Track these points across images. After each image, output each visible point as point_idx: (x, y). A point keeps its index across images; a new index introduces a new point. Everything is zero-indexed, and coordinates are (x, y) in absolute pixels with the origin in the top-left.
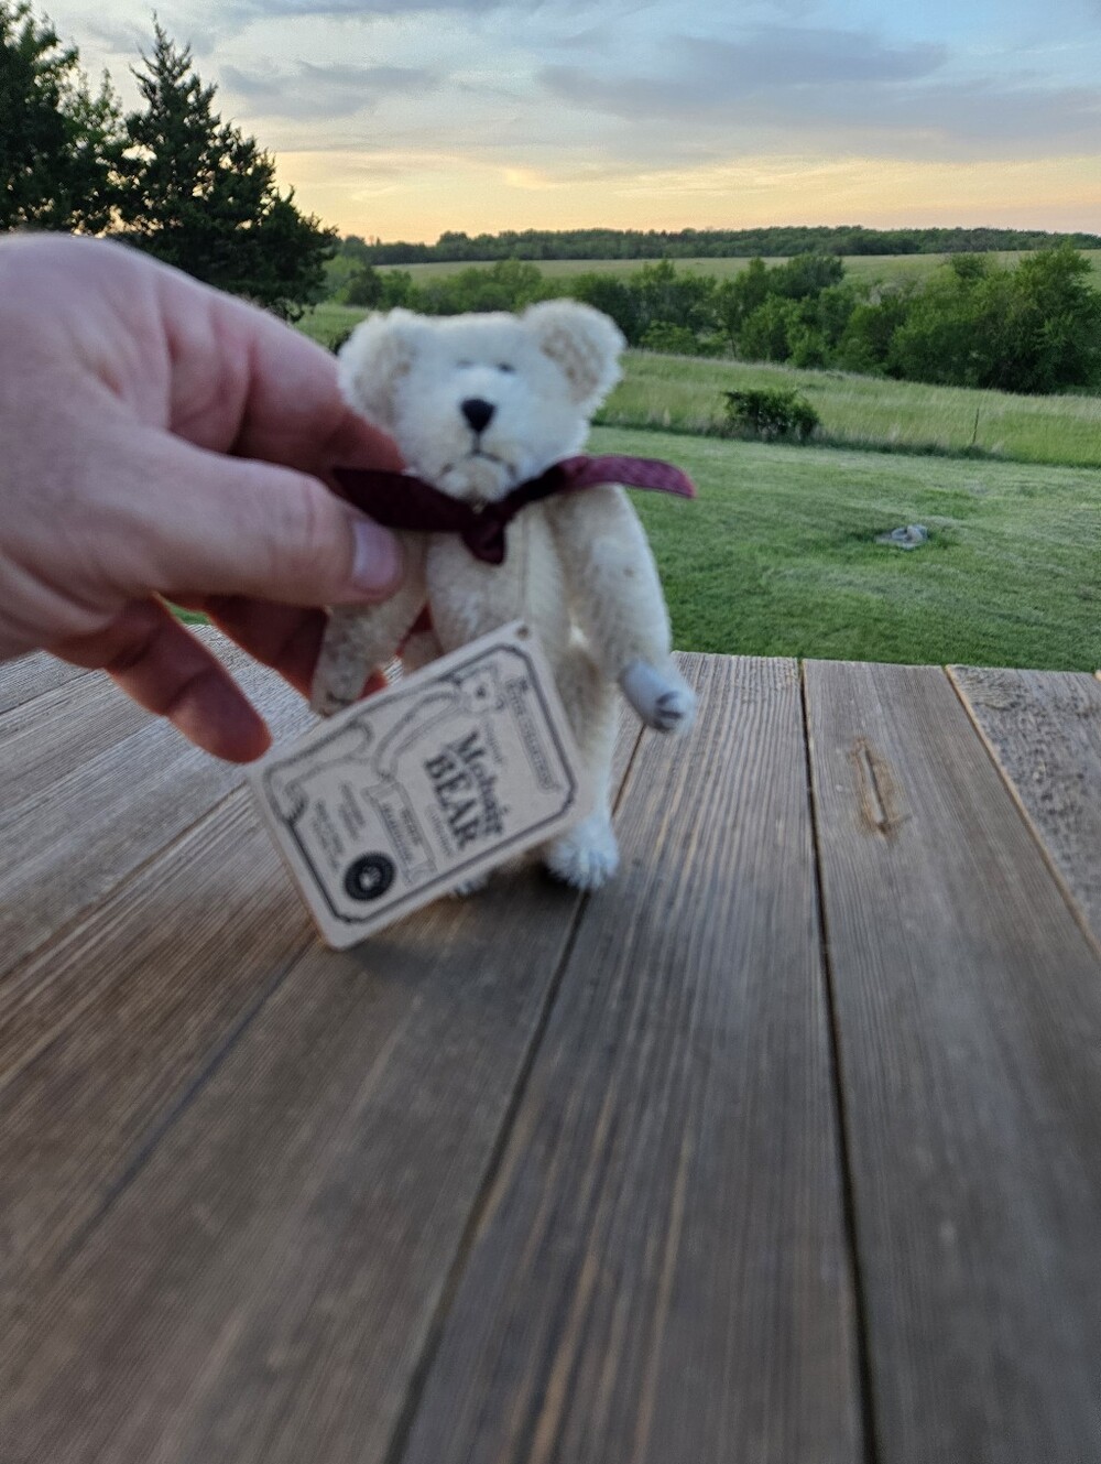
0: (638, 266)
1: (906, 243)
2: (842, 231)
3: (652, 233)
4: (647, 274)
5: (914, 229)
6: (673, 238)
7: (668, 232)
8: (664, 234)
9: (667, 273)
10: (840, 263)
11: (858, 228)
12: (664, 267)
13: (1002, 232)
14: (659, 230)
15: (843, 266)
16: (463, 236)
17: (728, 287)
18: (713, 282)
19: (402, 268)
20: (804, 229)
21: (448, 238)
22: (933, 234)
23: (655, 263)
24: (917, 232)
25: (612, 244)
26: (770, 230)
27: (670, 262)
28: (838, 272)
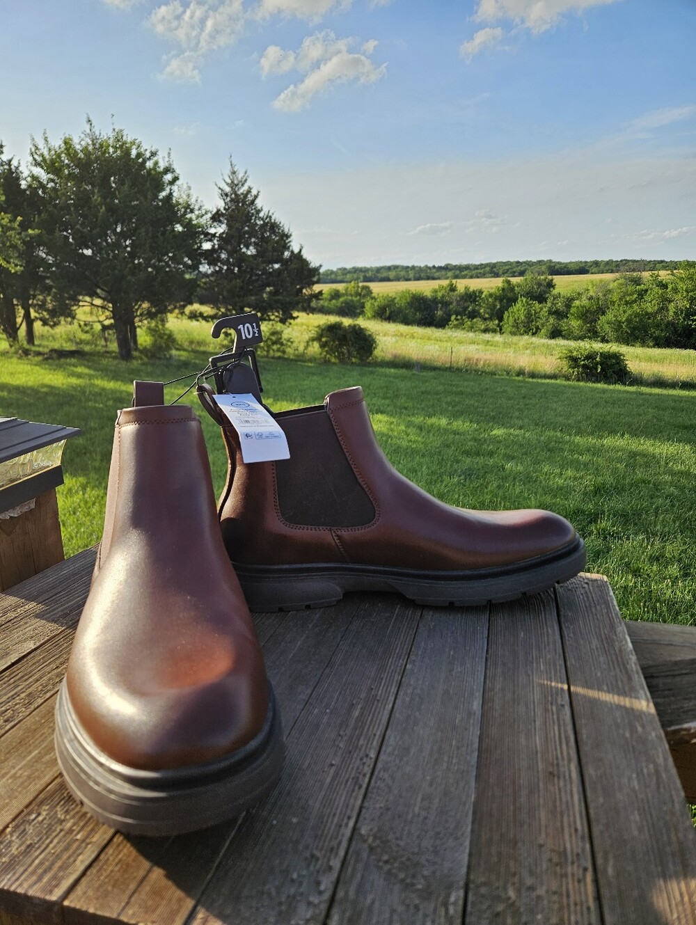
0: (434, 284)
1: (582, 269)
2: (540, 262)
3: (426, 266)
4: (442, 287)
5: (583, 260)
6: (440, 268)
7: (437, 266)
8: (434, 267)
9: (453, 289)
10: (552, 280)
11: (550, 261)
12: (451, 285)
13: (638, 261)
14: (430, 265)
15: (554, 281)
17: (491, 295)
18: (481, 292)
20: (518, 262)
22: (596, 263)
23: (445, 283)
24: (586, 262)
25: (402, 273)
26: (497, 263)
27: (454, 281)
28: (550, 285)
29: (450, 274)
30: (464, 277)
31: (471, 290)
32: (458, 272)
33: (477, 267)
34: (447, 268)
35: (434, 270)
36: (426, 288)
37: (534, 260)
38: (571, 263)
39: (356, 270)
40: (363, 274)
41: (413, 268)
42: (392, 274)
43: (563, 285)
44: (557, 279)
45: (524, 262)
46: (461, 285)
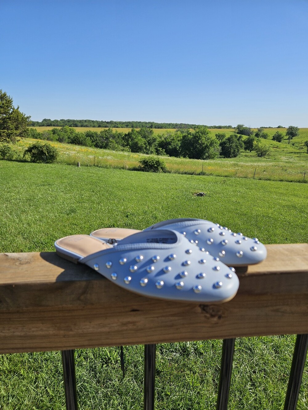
0: (102, 129)
1: (165, 126)
2: (149, 123)
6: (108, 123)
11: (153, 123)
12: (109, 130)
13: (186, 124)
14: (104, 121)
16: (50, 120)
19: (34, 128)
20: (140, 122)
21: (45, 120)
24: (167, 124)
25: (91, 124)
26: (132, 122)
30: (117, 127)
31: (118, 133)
32: (116, 125)
33: (123, 123)
34: (111, 123)
35: (105, 123)
36: (99, 130)
38: (161, 123)
39: (69, 121)
41: (96, 121)
42: (86, 124)
43: (157, 132)
44: (154, 130)
45: (143, 122)
46: (114, 130)
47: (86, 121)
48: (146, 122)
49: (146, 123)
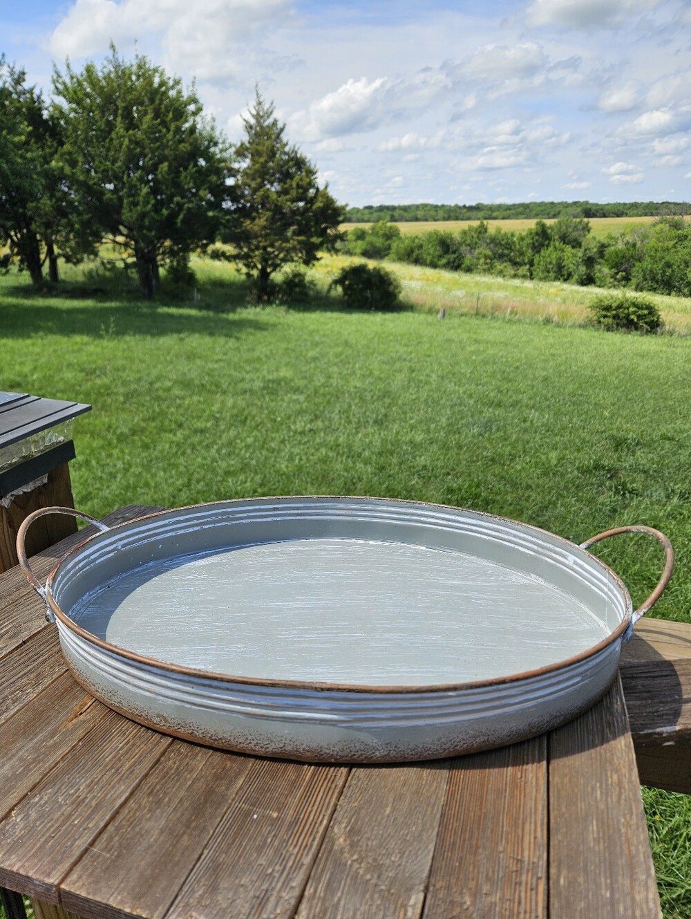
0: (464, 225)
1: (619, 211)
2: (575, 203)
3: (456, 206)
4: (472, 228)
5: (622, 202)
6: (471, 208)
7: (467, 205)
8: (464, 206)
9: (483, 230)
10: (587, 224)
11: (587, 203)
12: (482, 226)
13: (679, 204)
14: (461, 204)
15: (590, 225)
17: (523, 237)
18: (513, 235)
22: (635, 206)
23: (476, 223)
24: (625, 204)
25: (433, 213)
26: (530, 203)
27: (485, 222)
28: (587, 229)
29: (481, 214)
30: (495, 218)
31: (503, 232)
32: (490, 212)
33: (508, 208)
34: (478, 208)
35: (465, 210)
36: (455, 228)
37: (570, 201)
38: (608, 204)
39: (382, 208)
40: (390, 213)
41: (443, 206)
42: (420, 214)
43: (600, 228)
44: (593, 222)
45: (559, 203)
46: (493, 226)
47: (417, 207)
48: (566, 203)
49: (566, 205)
